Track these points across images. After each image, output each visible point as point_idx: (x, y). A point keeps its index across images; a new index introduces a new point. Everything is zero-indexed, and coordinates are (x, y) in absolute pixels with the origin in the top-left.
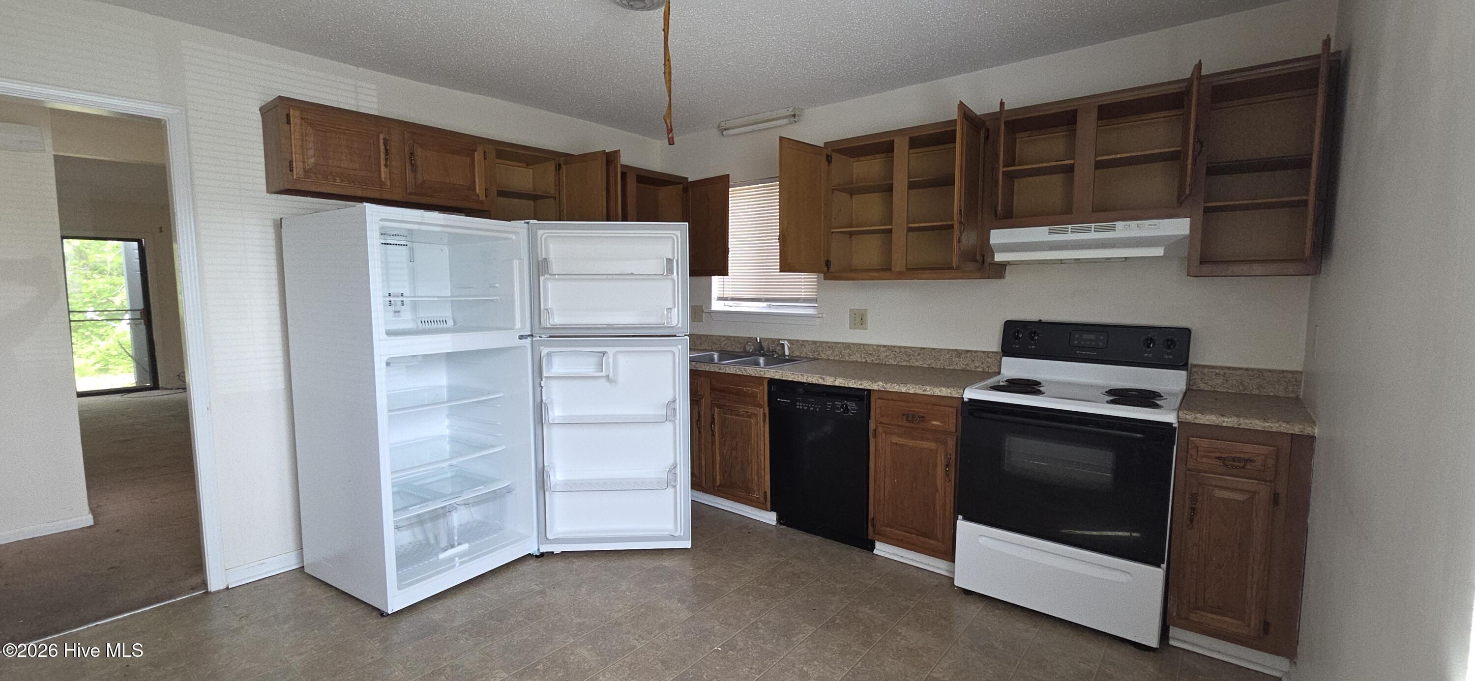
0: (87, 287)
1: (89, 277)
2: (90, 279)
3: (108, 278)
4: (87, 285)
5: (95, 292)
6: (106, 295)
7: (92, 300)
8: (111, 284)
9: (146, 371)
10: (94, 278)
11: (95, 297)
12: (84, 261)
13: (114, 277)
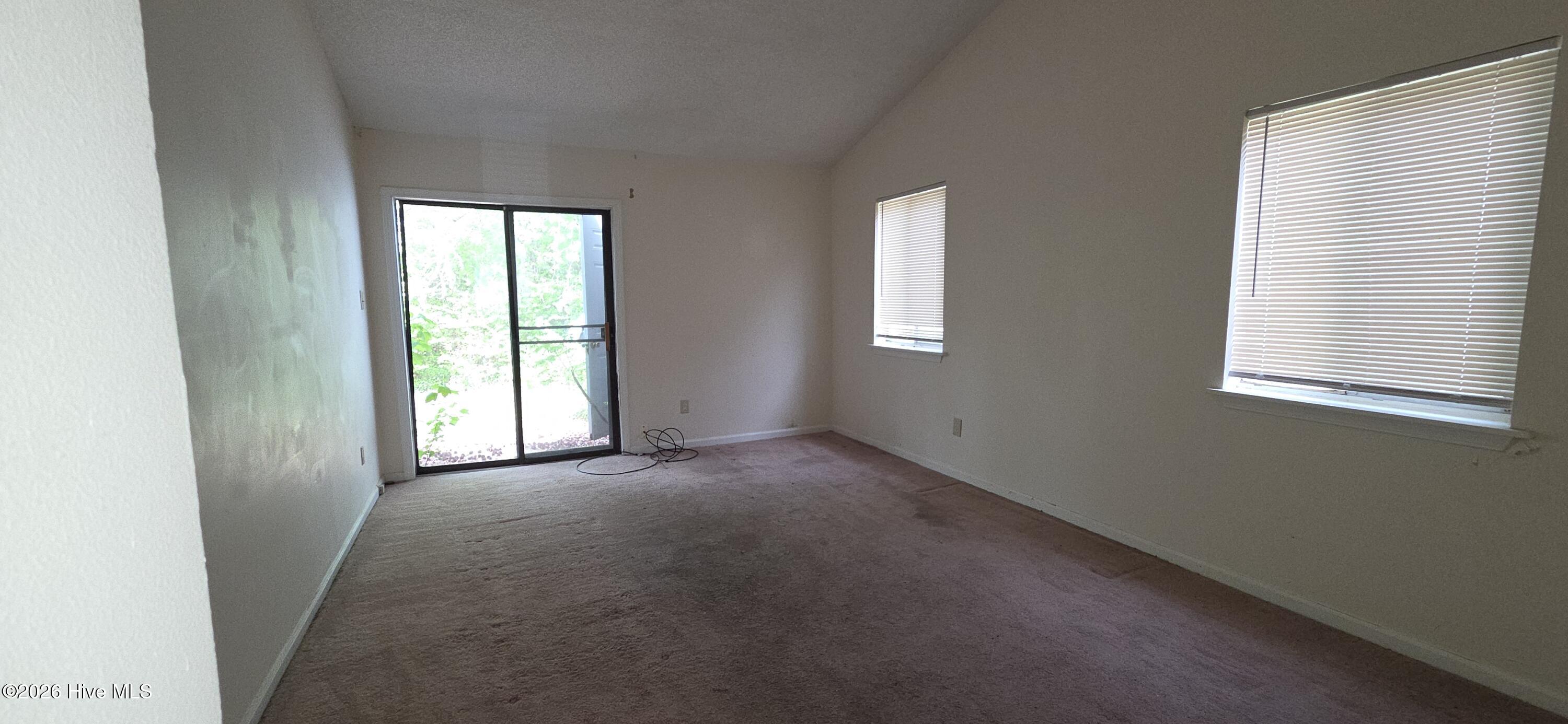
0: (536, 291)
1: (537, 280)
2: (537, 283)
3: (552, 282)
4: (535, 289)
5: (541, 297)
6: (550, 300)
7: (539, 305)
8: (555, 288)
9: (604, 419)
10: (541, 282)
11: (541, 302)
12: (533, 264)
13: (557, 280)
